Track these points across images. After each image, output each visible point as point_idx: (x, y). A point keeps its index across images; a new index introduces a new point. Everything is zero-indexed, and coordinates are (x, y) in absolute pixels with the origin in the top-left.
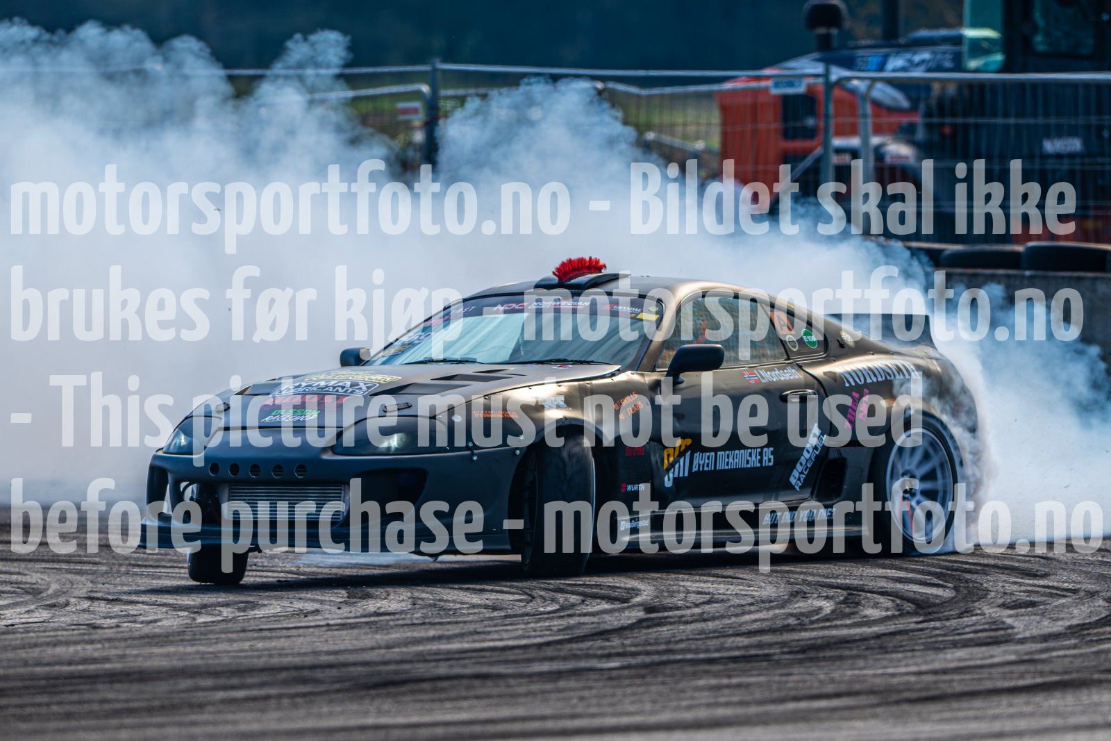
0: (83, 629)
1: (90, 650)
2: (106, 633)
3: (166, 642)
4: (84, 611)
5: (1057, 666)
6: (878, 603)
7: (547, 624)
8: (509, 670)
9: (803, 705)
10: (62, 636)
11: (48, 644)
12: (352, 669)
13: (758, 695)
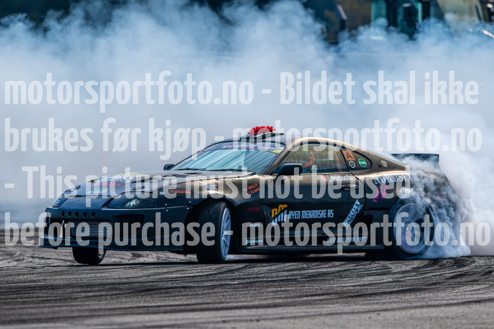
0: (30, 269)
1: (32, 277)
2: (38, 270)
3: (62, 274)
4: (30, 262)
5: (408, 283)
9: (309, 298)
10: (22, 271)
11: (16, 275)
12: (134, 285)
13: (292, 294)
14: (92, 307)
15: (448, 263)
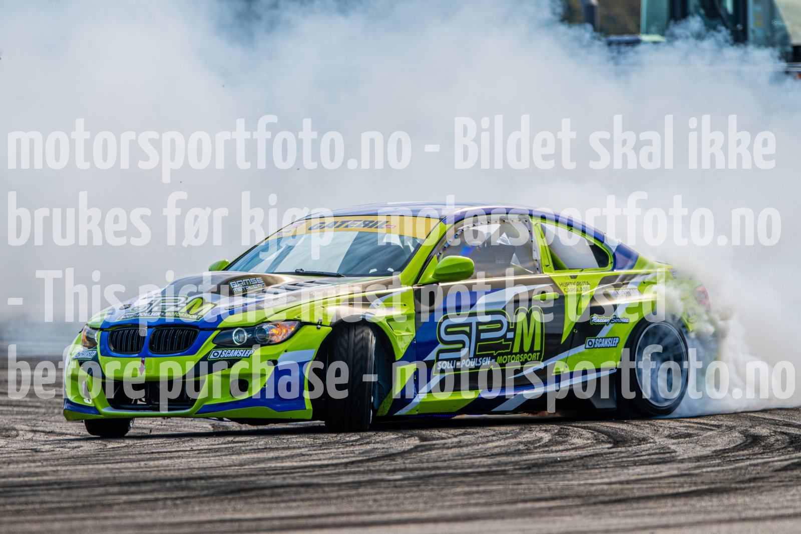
0: (28, 453)
1: (33, 468)
2: (44, 456)
4: (29, 440)
5: (706, 479)
6: (582, 435)
7: (351, 449)
8: (326, 481)
10: (14, 457)
11: (4, 463)
12: (215, 480)
13: (498, 498)
14: (139, 521)
15: (778, 443)
